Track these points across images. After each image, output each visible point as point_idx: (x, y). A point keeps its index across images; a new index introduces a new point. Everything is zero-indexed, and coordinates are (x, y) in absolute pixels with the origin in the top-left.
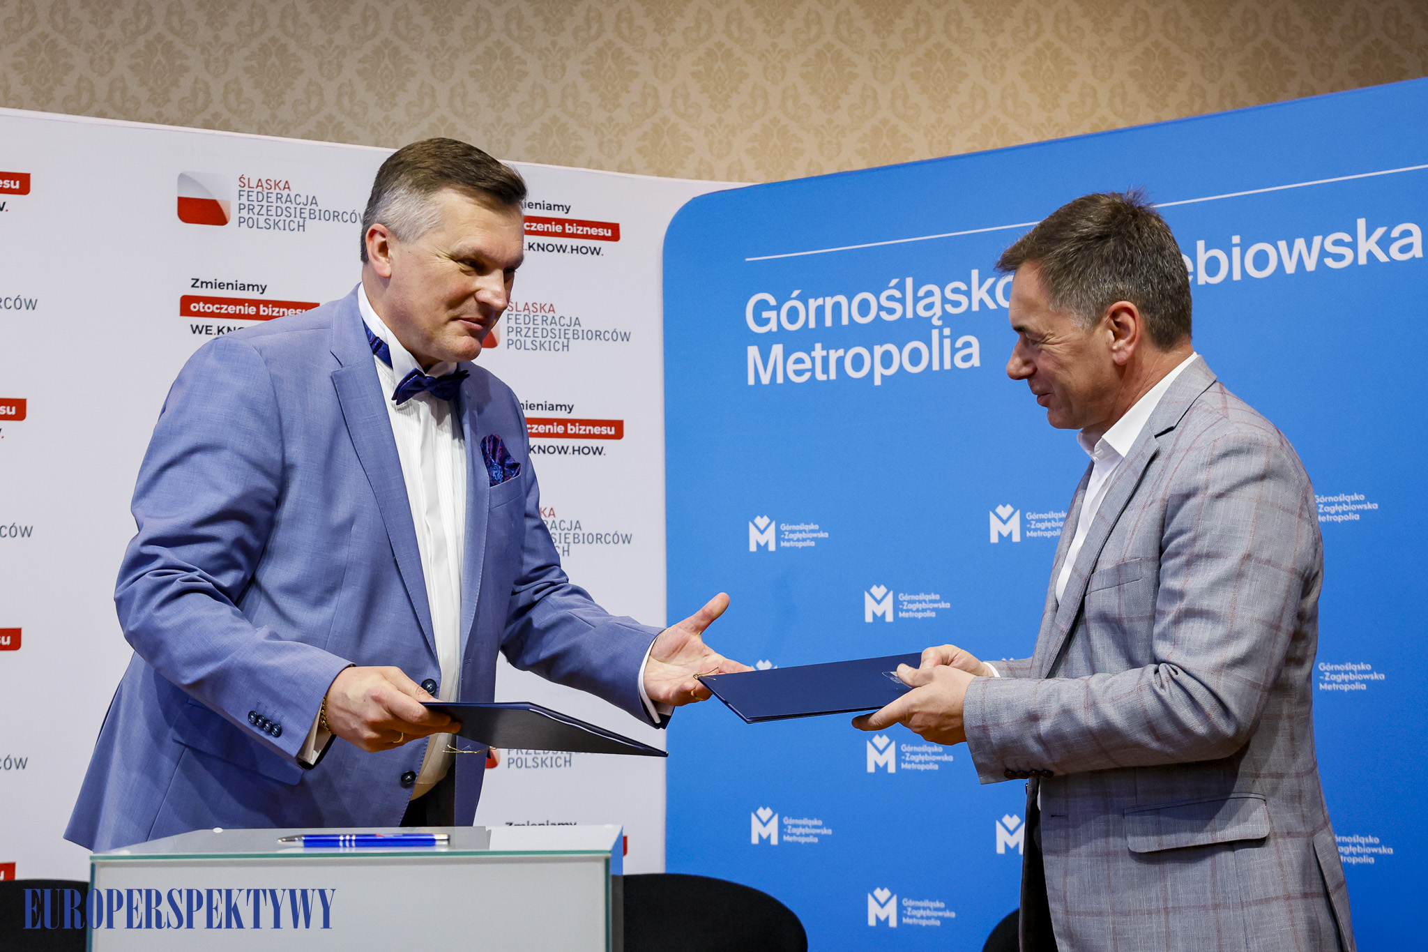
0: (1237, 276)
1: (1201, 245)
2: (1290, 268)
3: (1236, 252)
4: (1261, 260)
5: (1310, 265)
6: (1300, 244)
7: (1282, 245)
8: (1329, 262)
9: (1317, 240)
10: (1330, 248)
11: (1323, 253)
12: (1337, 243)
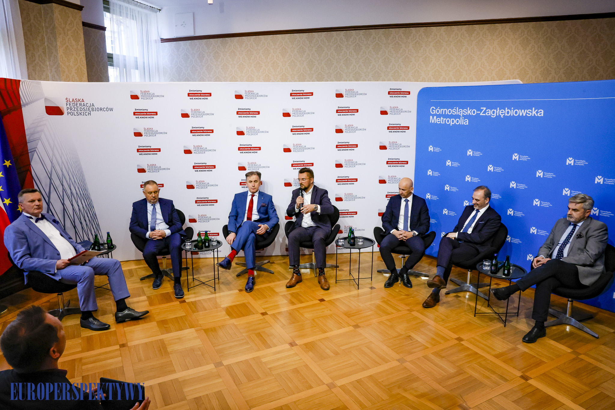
0: (512, 115)
1: (506, 108)
2: (521, 115)
3: (512, 110)
4: (516, 113)
5: (524, 115)
6: (523, 111)
7: (520, 110)
8: (527, 115)
9: (526, 110)
10: (528, 112)
11: (527, 113)
12: (529, 111)
